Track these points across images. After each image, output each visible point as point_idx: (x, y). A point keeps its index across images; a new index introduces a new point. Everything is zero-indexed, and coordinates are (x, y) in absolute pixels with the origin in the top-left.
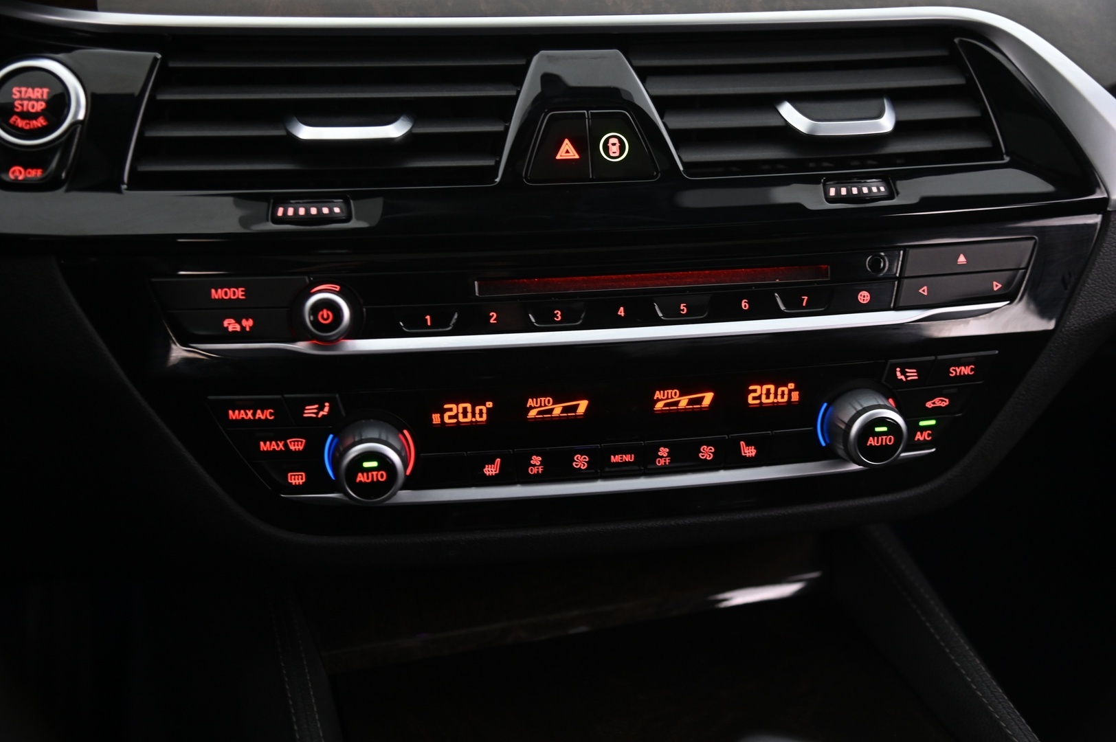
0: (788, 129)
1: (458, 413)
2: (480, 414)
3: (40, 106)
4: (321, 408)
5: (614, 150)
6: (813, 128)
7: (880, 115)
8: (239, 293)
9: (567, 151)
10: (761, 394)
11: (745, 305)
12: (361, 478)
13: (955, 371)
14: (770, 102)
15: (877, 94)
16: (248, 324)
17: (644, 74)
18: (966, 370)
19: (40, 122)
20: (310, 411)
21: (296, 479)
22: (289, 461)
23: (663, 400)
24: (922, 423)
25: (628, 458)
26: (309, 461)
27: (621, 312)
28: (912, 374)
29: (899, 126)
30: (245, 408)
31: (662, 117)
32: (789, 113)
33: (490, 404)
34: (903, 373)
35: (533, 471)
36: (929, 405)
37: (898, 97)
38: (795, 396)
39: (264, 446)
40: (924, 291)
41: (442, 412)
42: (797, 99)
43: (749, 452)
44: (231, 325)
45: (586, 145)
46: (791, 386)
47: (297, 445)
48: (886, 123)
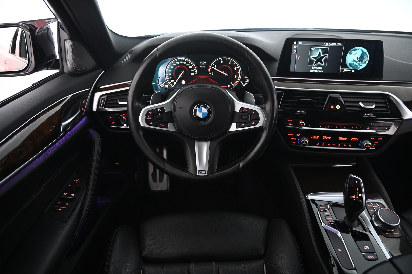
0: (360, 106)
1: (314, 137)
2: (317, 137)
4: (299, 135)
5: (338, 107)
6: (364, 106)
7: (373, 105)
8: (291, 121)
9: (332, 107)
10: (353, 139)
11: (352, 128)
12: (303, 143)
13: (379, 139)
14: (359, 102)
15: (373, 102)
16: (292, 124)
17: (342, 98)
18: (381, 139)
20: (297, 135)
21: (294, 143)
22: (294, 140)
23: (341, 138)
24: (374, 145)
25: (335, 145)
26: (296, 141)
27: (337, 127)
28: (373, 139)
29: (376, 107)
30: (290, 134)
31: (344, 103)
32: (361, 104)
33: (318, 136)
34: (372, 138)
35: (323, 145)
36: (375, 143)
37: (376, 103)
38: (357, 140)
39: (291, 138)
40: (376, 128)
41: (313, 137)
42: (362, 102)
43: (350, 146)
44: (290, 124)
45: (335, 107)
46: (357, 138)
47: (295, 139)
48: (374, 106)
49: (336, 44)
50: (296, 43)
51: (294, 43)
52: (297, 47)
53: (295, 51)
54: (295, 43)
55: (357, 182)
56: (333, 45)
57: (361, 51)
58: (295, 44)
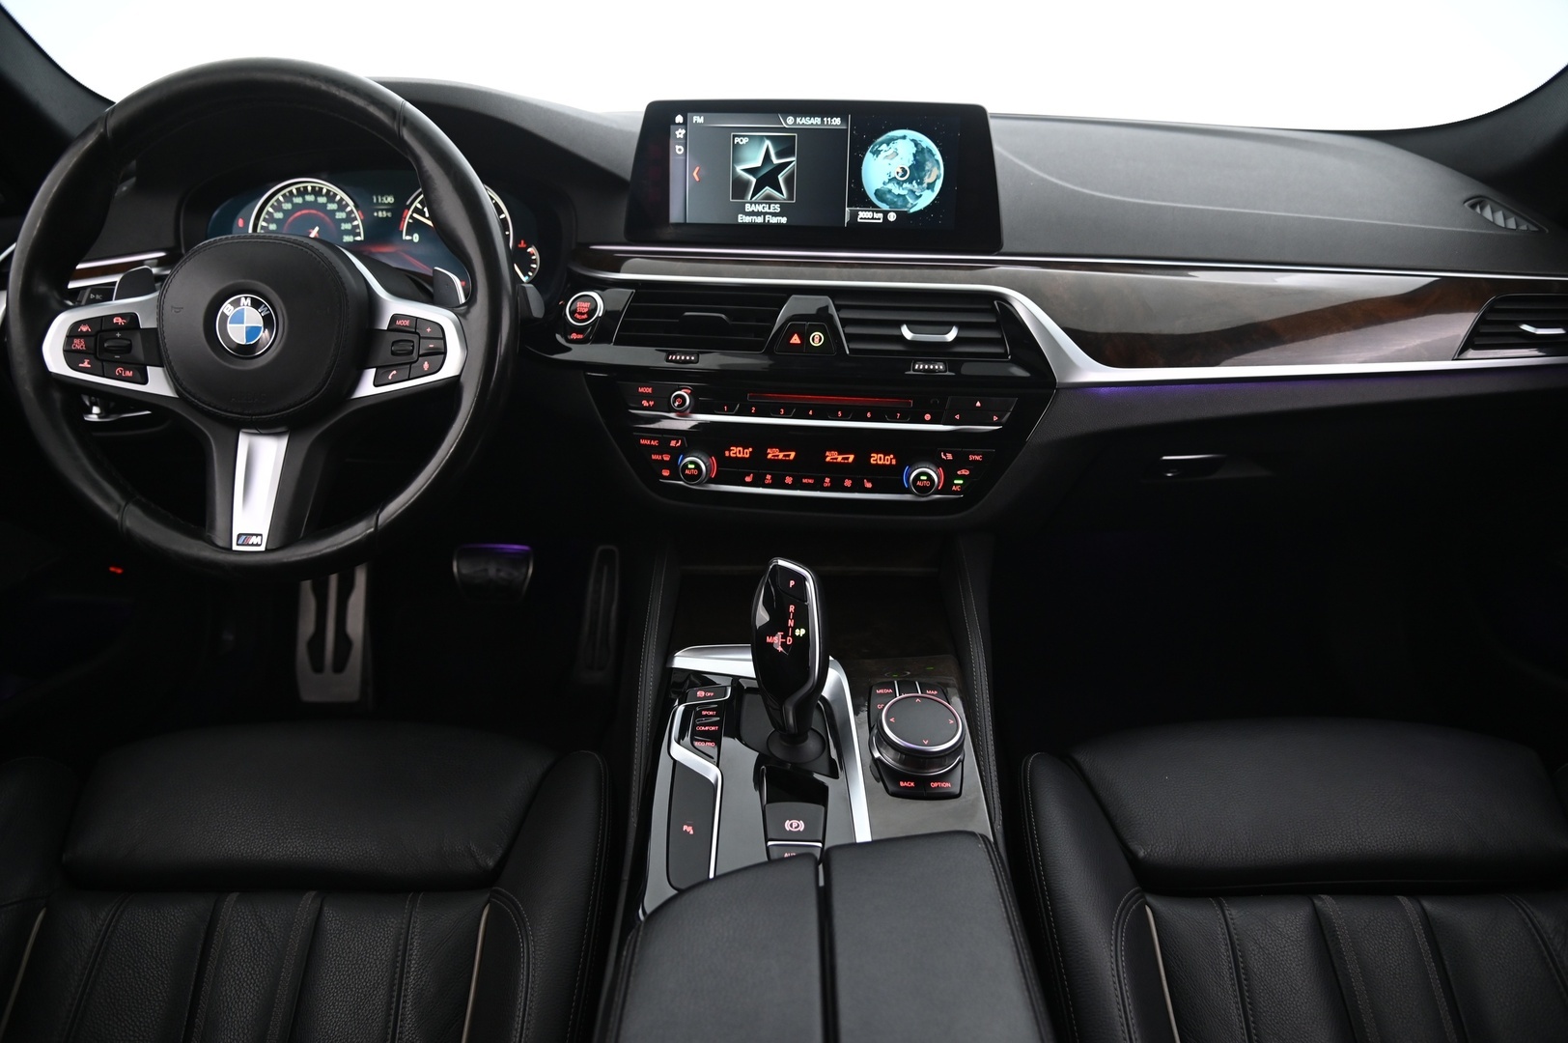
0: (902, 337)
1: (736, 452)
2: (747, 453)
3: (586, 310)
4: (677, 442)
5: (817, 340)
6: (913, 337)
7: (949, 333)
8: (650, 390)
9: (796, 340)
10: (876, 459)
11: (869, 415)
12: (687, 472)
13: (971, 458)
14: (898, 324)
15: (951, 323)
16: (652, 403)
17: (838, 308)
18: (978, 458)
19: (585, 316)
20: (673, 443)
21: (666, 473)
22: (663, 464)
23: (831, 456)
24: (956, 482)
25: (811, 481)
26: (673, 465)
27: (811, 413)
28: (950, 456)
29: (957, 340)
30: (647, 439)
31: (843, 327)
32: (904, 330)
33: (751, 449)
34: (945, 455)
35: (767, 482)
36: (959, 473)
37: (961, 326)
38: (894, 462)
39: (654, 457)
40: (957, 416)
41: (730, 451)
42: (910, 324)
43: (869, 485)
44: (645, 403)
45: (805, 338)
46: (892, 456)
47: (667, 458)
48: (951, 337)
49: (822, 121)
50: (681, 121)
51: (677, 122)
52: (685, 135)
53: (680, 150)
54: (679, 119)
55: (792, 583)
56: (810, 122)
57: (913, 144)
58: (679, 124)
